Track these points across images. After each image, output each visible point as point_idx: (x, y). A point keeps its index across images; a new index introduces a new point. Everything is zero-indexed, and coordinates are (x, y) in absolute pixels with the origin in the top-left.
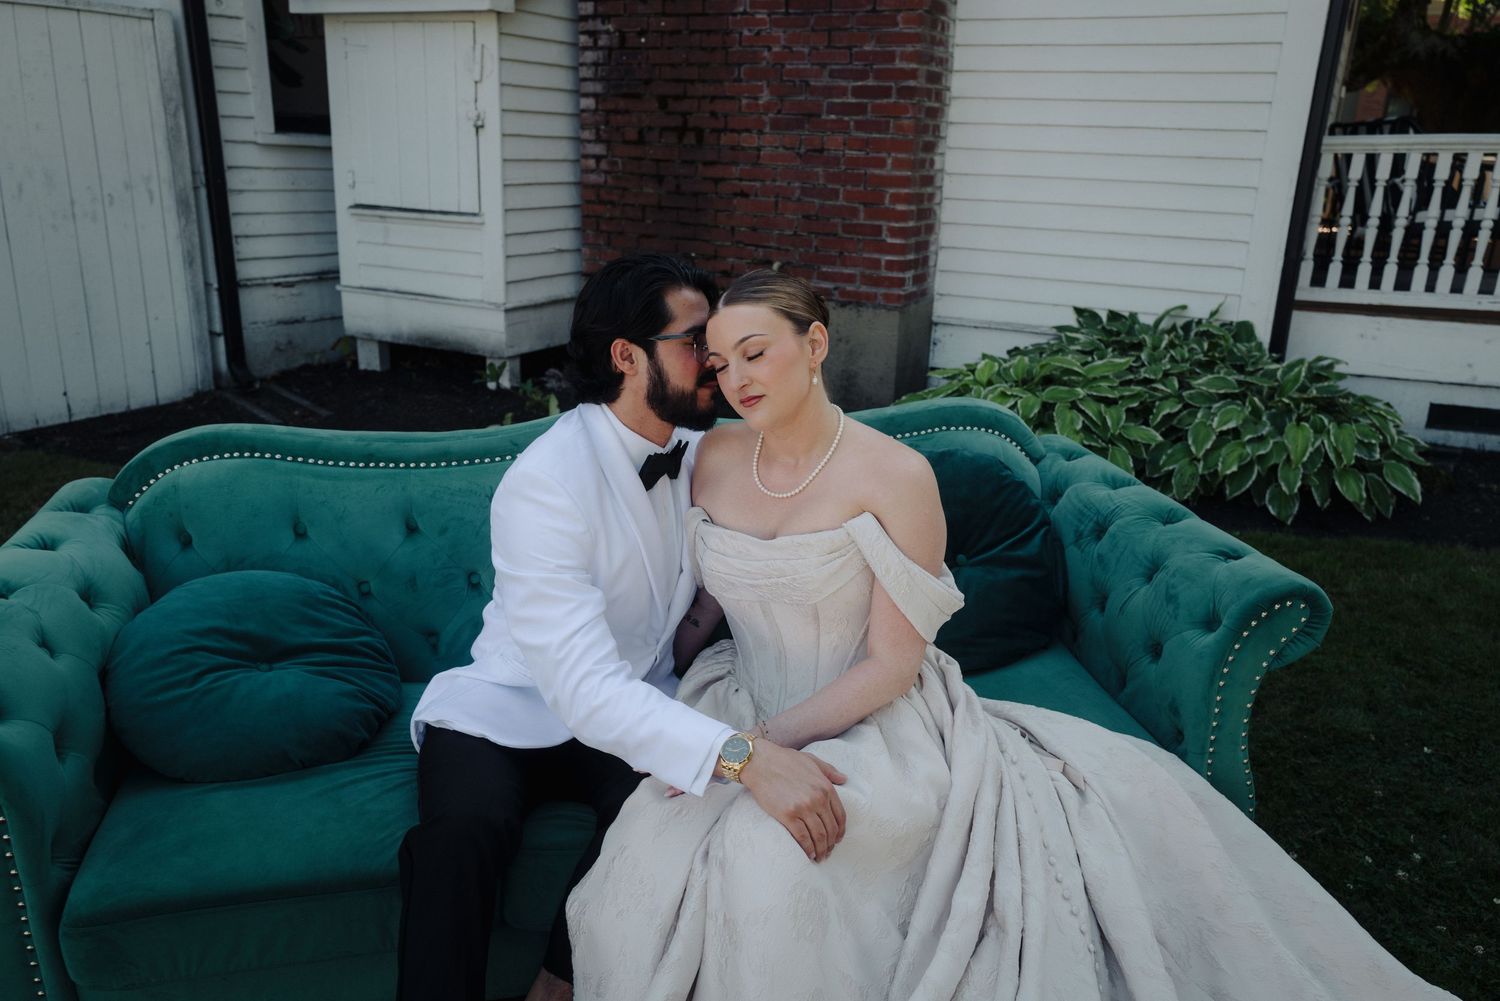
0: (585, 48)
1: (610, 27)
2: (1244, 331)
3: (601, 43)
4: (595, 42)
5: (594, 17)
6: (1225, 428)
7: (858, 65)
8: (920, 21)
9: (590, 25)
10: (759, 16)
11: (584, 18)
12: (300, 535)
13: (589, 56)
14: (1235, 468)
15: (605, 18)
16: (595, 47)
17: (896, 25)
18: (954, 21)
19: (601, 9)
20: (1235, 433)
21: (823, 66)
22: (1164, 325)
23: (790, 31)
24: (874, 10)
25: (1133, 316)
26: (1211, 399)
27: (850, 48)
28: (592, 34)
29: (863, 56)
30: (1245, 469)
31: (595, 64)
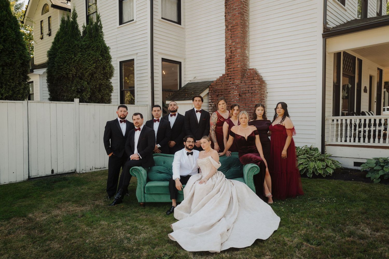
0: (210, 107)
1: (213, 104)
2: (316, 149)
3: (212, 106)
4: (211, 106)
5: (211, 102)
6: (300, 163)
7: (250, 109)
8: (259, 102)
9: (210, 103)
10: (235, 102)
11: (209, 102)
12: (164, 163)
13: (210, 108)
14: (301, 169)
15: (213, 102)
16: (211, 107)
17: (255, 103)
18: (267, 101)
19: (212, 101)
20: (302, 164)
21: (245, 109)
22: (303, 149)
23: (240, 104)
24: (252, 100)
25: (299, 147)
26: (302, 159)
27: (248, 106)
28: (211, 105)
29: (251, 107)
30: (303, 170)
31: (211, 109)
